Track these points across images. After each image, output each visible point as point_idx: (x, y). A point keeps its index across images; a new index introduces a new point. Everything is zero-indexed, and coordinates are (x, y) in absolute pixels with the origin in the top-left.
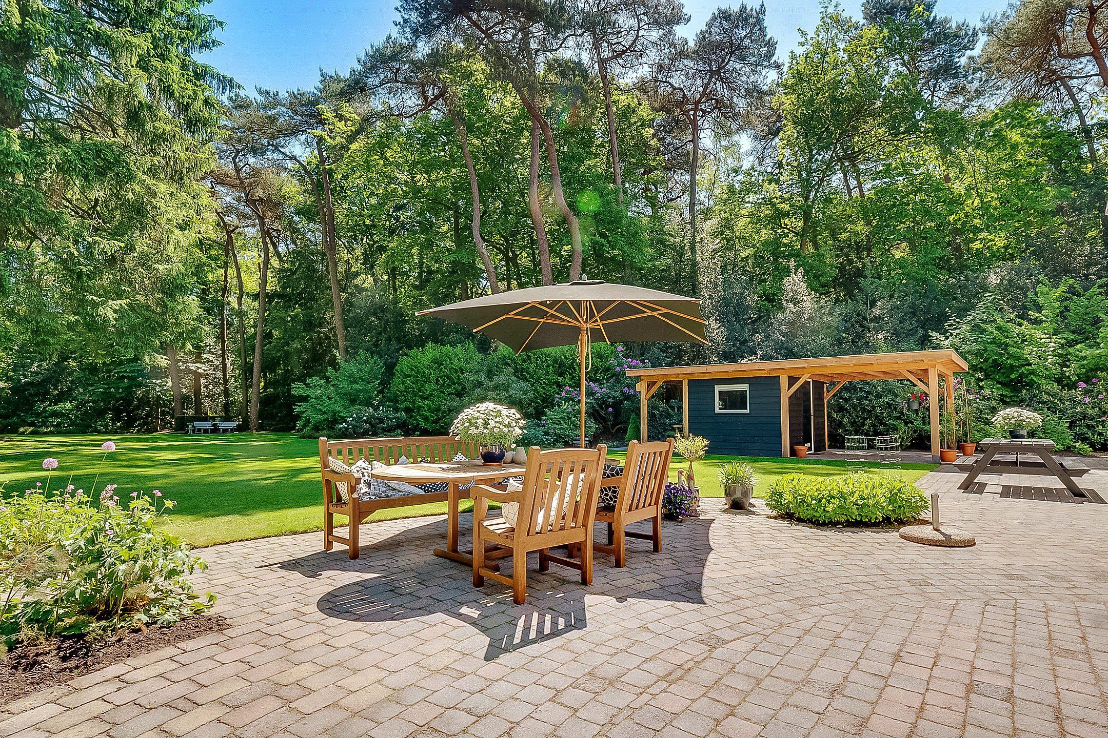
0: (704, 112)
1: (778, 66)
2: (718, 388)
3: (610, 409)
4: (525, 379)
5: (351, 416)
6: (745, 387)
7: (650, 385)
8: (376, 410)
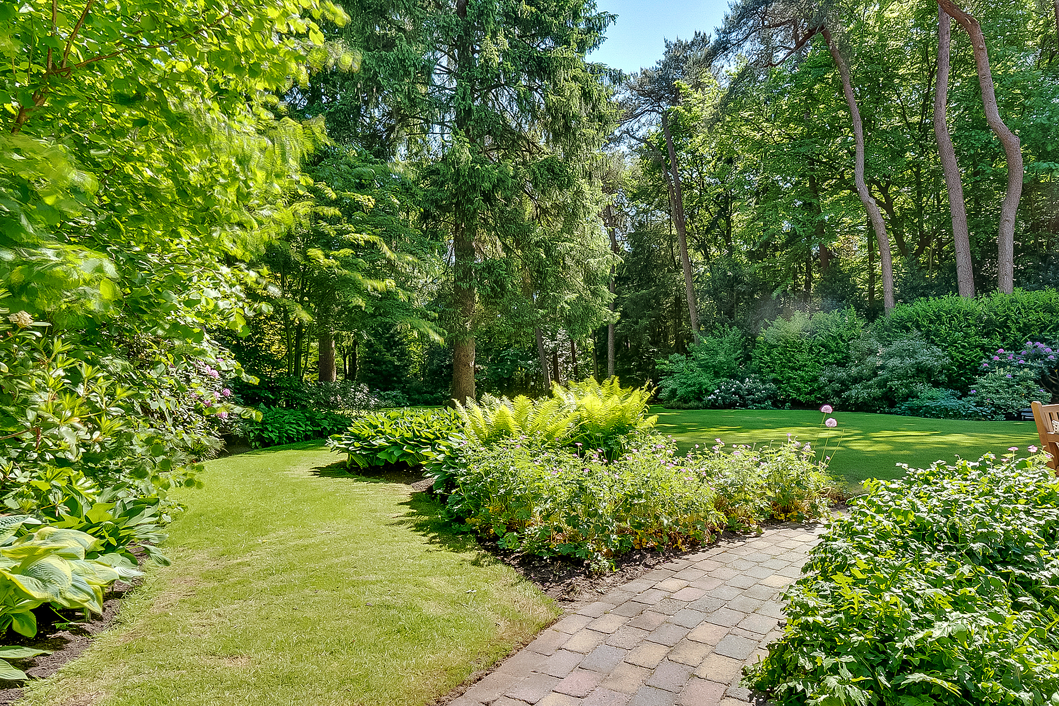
5: (719, 388)
8: (742, 382)
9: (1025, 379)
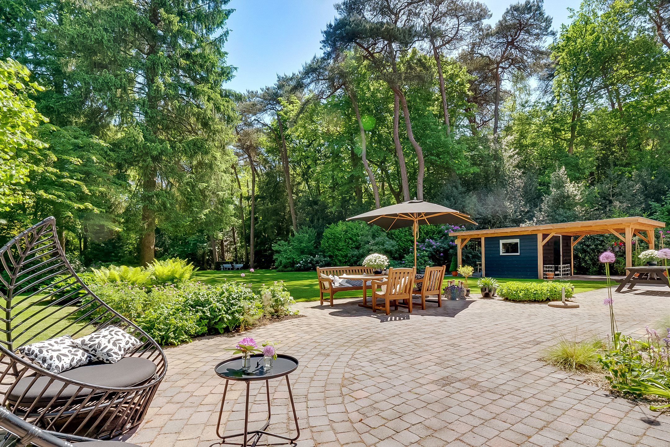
0: (503, 68)
1: (553, 34)
2: (502, 242)
3: (442, 254)
4: (393, 239)
5: (302, 260)
6: (517, 241)
7: (463, 240)
8: (314, 257)
9: (424, 256)
